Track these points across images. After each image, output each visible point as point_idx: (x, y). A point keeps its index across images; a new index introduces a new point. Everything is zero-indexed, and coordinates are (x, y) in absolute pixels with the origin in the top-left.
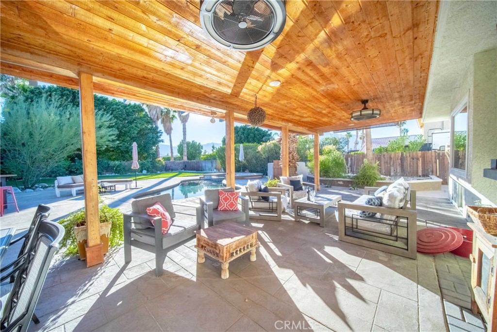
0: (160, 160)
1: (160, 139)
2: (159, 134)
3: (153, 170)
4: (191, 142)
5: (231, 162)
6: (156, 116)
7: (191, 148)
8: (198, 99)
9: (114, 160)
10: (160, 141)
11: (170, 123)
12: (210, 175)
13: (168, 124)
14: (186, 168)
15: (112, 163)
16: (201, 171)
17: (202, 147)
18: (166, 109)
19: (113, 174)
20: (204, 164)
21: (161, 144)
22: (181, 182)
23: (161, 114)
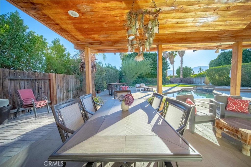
0: (168, 78)
1: (168, 67)
2: (168, 65)
3: (164, 82)
4: (185, 67)
5: (238, 78)
6: (167, 56)
7: (185, 71)
8: (212, 40)
9: (149, 78)
10: (168, 68)
11: (173, 58)
12: (202, 87)
13: (172, 59)
14: (182, 82)
15: (148, 79)
16: (192, 84)
17: (192, 69)
18: (172, 51)
19: (149, 84)
20: (194, 80)
21: (168, 70)
22: (182, 89)
23: (169, 55)
